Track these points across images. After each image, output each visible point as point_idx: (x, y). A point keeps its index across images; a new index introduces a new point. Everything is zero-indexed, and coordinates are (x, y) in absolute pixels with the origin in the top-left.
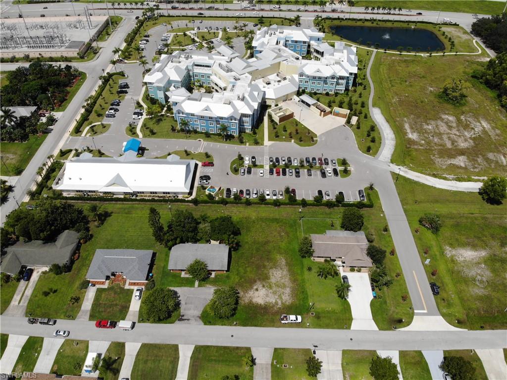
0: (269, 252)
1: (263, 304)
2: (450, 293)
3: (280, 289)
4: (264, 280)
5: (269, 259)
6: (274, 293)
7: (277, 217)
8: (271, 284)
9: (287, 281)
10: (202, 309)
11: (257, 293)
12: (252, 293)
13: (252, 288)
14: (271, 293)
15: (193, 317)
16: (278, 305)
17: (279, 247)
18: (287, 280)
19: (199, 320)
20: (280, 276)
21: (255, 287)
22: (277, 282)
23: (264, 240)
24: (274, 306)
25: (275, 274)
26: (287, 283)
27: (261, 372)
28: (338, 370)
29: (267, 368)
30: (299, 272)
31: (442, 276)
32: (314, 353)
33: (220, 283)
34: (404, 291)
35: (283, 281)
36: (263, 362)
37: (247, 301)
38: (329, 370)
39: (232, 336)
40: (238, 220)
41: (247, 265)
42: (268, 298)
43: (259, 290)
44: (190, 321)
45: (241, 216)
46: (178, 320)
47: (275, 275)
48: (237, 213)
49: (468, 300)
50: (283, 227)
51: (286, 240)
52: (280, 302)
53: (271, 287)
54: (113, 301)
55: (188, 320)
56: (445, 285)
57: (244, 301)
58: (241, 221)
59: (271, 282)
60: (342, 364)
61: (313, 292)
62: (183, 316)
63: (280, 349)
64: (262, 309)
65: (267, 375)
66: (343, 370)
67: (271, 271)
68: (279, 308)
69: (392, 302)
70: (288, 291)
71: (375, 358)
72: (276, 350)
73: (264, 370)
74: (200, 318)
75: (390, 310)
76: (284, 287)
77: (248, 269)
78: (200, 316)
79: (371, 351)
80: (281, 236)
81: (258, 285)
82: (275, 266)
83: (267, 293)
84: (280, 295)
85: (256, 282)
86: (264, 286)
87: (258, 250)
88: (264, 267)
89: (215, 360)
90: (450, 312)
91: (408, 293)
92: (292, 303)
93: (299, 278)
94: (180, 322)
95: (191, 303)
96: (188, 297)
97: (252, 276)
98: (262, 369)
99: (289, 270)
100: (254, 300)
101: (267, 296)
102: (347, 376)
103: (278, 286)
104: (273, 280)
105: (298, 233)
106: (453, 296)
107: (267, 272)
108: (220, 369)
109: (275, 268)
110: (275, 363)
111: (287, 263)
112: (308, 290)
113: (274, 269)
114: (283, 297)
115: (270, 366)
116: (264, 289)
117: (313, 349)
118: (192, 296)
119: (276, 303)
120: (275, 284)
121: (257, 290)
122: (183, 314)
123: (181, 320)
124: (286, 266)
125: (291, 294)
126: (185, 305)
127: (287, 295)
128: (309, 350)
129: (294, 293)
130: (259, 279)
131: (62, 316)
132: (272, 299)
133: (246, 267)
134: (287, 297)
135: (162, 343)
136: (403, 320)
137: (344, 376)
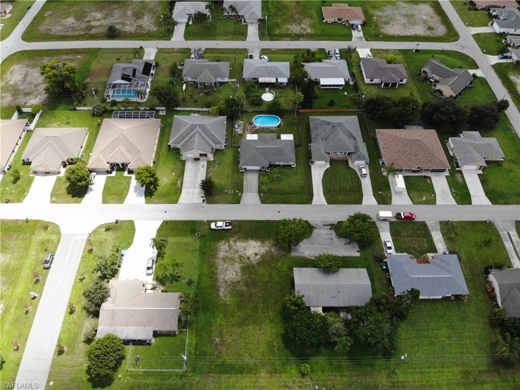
0: (239, 307)
1: (250, 240)
2: (33, 257)
3: (230, 256)
4: (248, 266)
5: (241, 295)
6: (237, 251)
7: (223, 377)
8: (240, 261)
9: (221, 265)
10: (313, 234)
11: (257, 250)
12: (261, 251)
13: (262, 256)
14: (241, 252)
15: (320, 228)
16: (234, 240)
17: (225, 315)
18: (221, 267)
19: (314, 225)
20: (228, 272)
21: (258, 257)
22: (232, 264)
23: (246, 328)
24: (238, 239)
25: (235, 274)
26: (221, 262)
27: (252, 187)
28: (186, 188)
29: (247, 189)
30: (204, 278)
31: (29, 279)
32: (204, 201)
33: (299, 261)
34: (86, 260)
35: (226, 266)
36: (250, 194)
37: (267, 242)
38: (193, 188)
39: (279, 212)
40: (288, 368)
41: (269, 285)
42: (244, 246)
43: (254, 254)
44: (323, 223)
45: (285, 377)
46: (335, 225)
47: (234, 272)
48: (291, 384)
49: (19, 248)
50: (216, 353)
51: (214, 328)
52: (232, 242)
53: (241, 257)
54: (412, 240)
55: (324, 225)
56: (33, 267)
57: (270, 243)
58: (284, 364)
59: (239, 263)
60: (181, 193)
61: (193, 255)
62: (331, 229)
63: (234, 203)
64: (251, 236)
65: (247, 184)
66: (181, 189)
67: (239, 278)
68: (233, 237)
69: (107, 246)
70: (221, 254)
71: (148, 198)
72: (238, 203)
73: (249, 188)
74: (313, 227)
75: (113, 239)
76: (224, 259)
77: (267, 279)
78: (314, 229)
79: (150, 203)
80: (221, 335)
81: (255, 260)
82: (233, 284)
83: (245, 251)
84: (230, 250)
85: (258, 264)
86: (248, 258)
87: (255, 309)
88: (247, 284)
89: (291, 194)
90: (49, 236)
91: (83, 257)
92: (218, 242)
93: (205, 271)
94: (332, 223)
95: (326, 239)
96: (332, 245)
97: (262, 271)
98: (251, 189)
99: (217, 279)
100: (259, 243)
101: (245, 249)
102: (179, 184)
103: (232, 259)
104: (237, 266)
105: (194, 342)
106: (33, 253)
107: (244, 277)
108: (287, 187)
109: (233, 283)
110: (240, 194)
111: (218, 291)
112: (198, 256)
113: (235, 281)
114: (227, 247)
115: (244, 190)
116: (248, 255)
117: (205, 204)
118: (328, 247)
119: (235, 241)
120: (235, 262)
121: (256, 254)
122: (331, 231)
123: (332, 225)
124: (219, 286)
125: (218, 251)
126: (332, 237)
127: (223, 250)
128: (208, 203)
129: (215, 252)
130: (253, 267)
131: (454, 223)
132: (240, 245)
133: (270, 282)
134: (223, 248)
135: (343, 205)
136: (104, 230)
137: (182, 184)
